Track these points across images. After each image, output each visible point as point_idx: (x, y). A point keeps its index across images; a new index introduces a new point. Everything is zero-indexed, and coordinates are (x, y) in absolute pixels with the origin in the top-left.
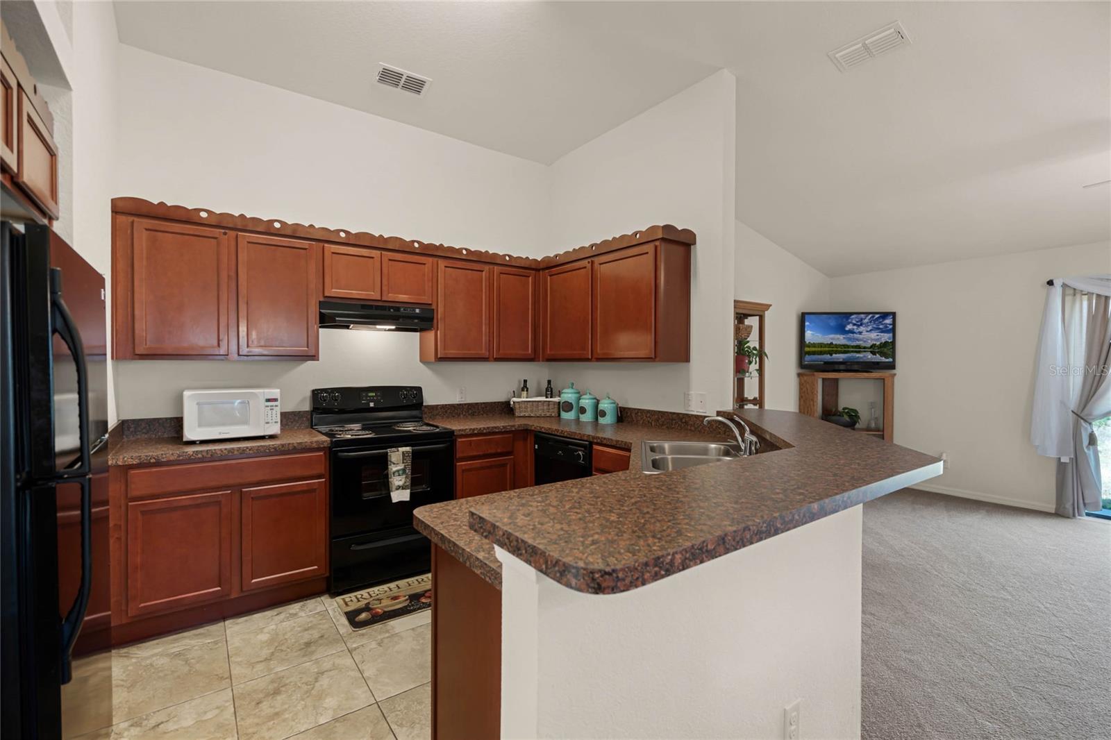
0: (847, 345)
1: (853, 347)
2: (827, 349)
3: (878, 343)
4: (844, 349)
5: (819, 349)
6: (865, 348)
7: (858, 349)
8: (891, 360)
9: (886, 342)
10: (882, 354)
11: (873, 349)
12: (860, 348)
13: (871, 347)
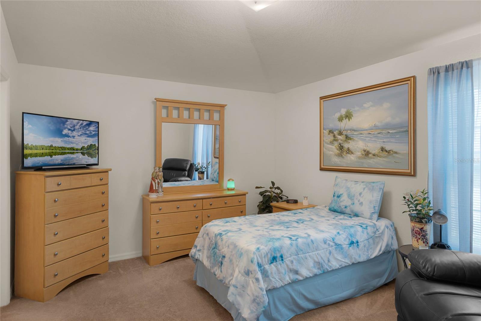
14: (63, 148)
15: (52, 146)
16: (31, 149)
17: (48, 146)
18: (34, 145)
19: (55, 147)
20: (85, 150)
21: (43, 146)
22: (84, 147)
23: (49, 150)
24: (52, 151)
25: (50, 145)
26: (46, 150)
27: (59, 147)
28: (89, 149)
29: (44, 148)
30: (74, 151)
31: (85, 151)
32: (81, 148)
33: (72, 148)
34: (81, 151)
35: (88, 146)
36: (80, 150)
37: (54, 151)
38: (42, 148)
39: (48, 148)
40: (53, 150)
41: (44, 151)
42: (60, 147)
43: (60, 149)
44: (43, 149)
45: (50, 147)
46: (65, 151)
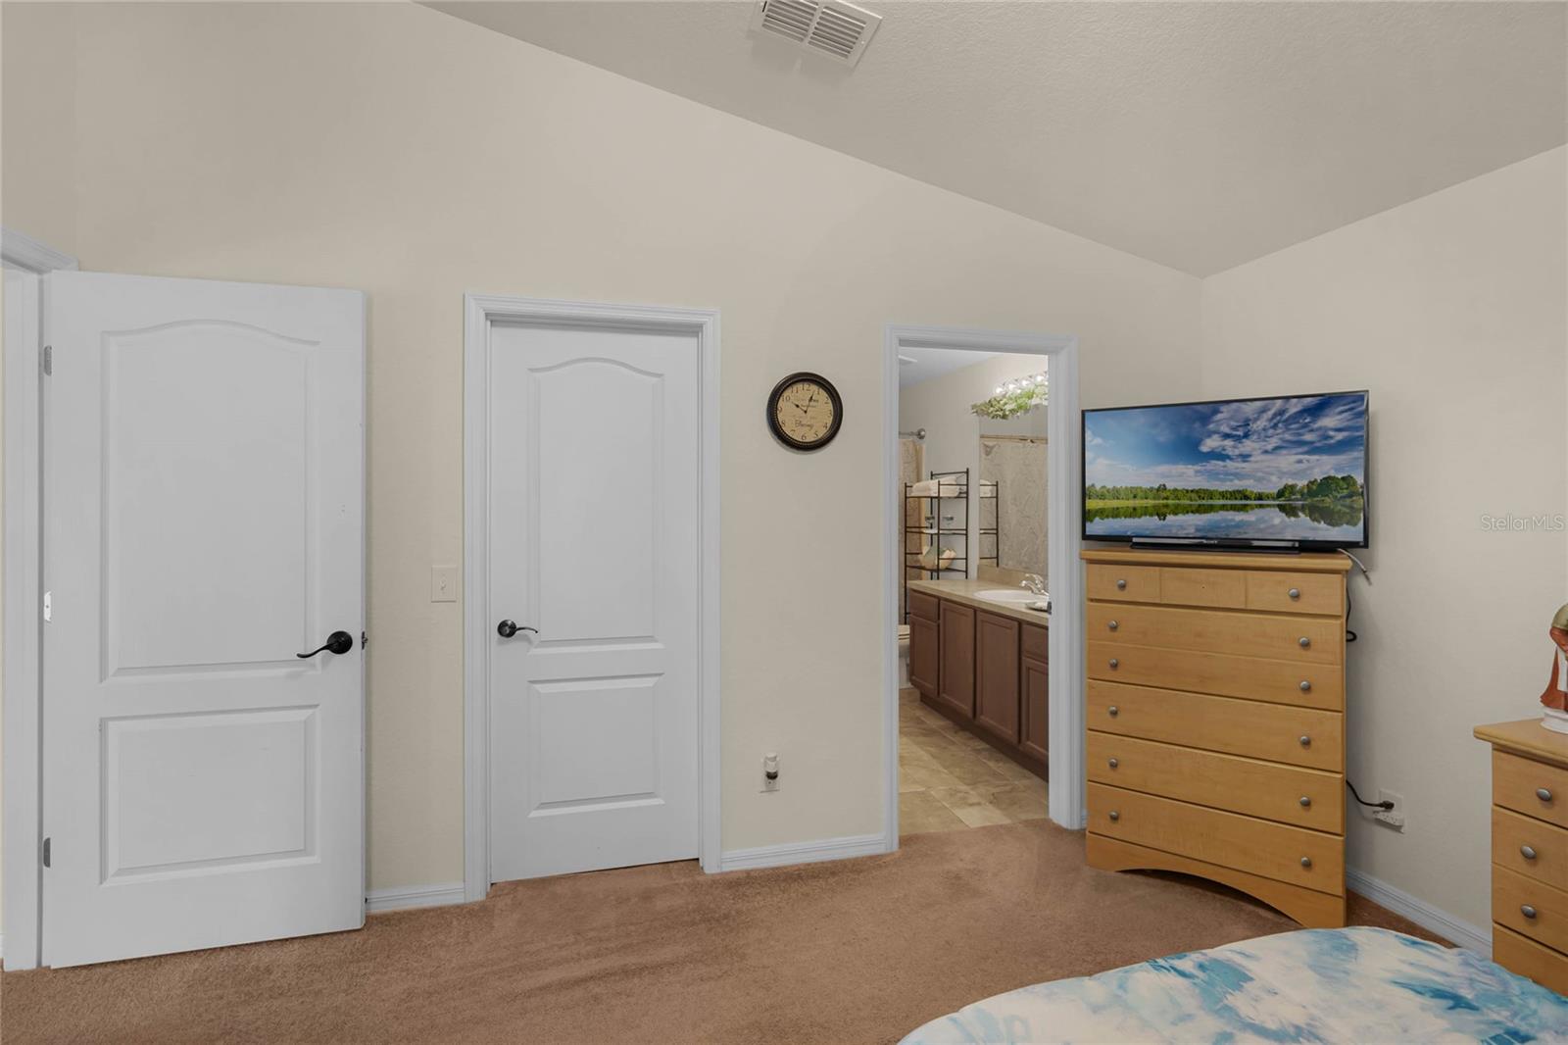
14: (1200, 493)
15: (1163, 488)
16: (1102, 497)
17: (1151, 489)
18: (1110, 486)
19: (1175, 490)
20: (1299, 497)
21: (1137, 488)
22: (1293, 487)
23: (1154, 498)
24: (1165, 502)
25: (1156, 486)
26: (1146, 498)
27: (1187, 491)
28: (1316, 495)
29: (1140, 494)
30: (1248, 502)
31: (1297, 500)
32: (1276, 491)
33: (1239, 492)
34: (1277, 502)
35: (1312, 483)
36: (1274, 499)
37: (1170, 502)
38: (1134, 493)
39: (1151, 495)
40: (1167, 498)
41: (1138, 503)
42: (1192, 491)
43: (1193, 495)
44: (1135, 497)
45: (1158, 490)
46: (1210, 502)
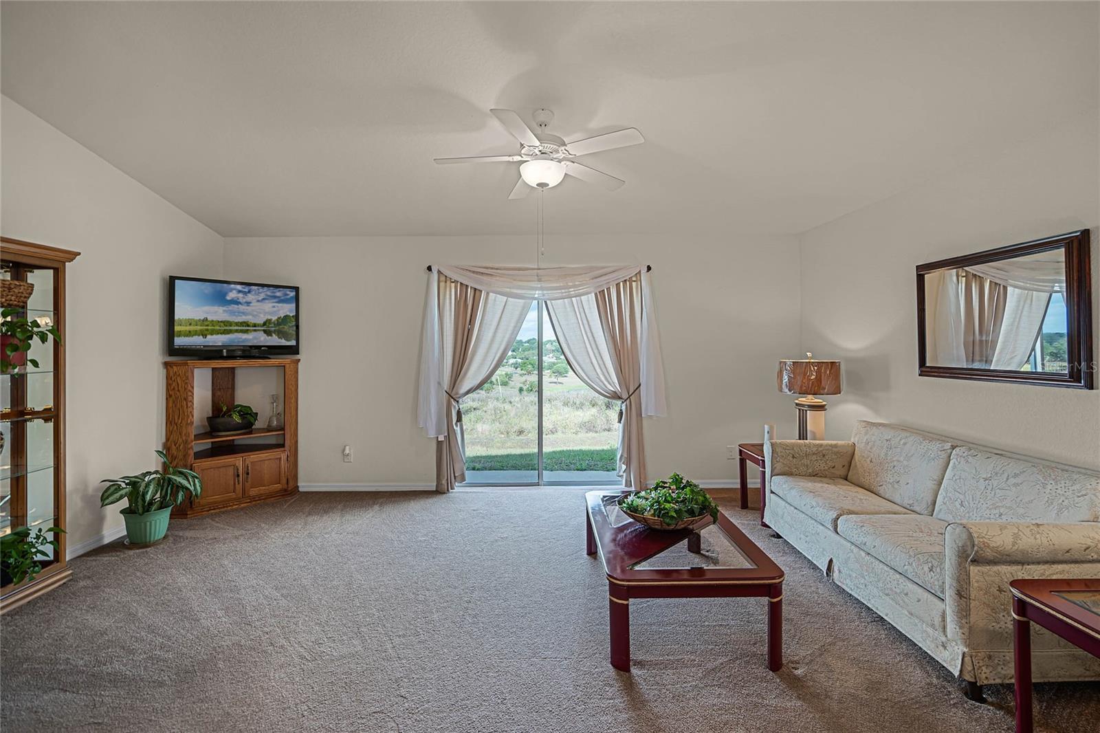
0: (228, 322)
1: (237, 324)
2: (199, 328)
3: (274, 318)
4: (225, 327)
5: (188, 328)
6: (255, 325)
7: (246, 327)
8: (293, 343)
9: (286, 317)
10: (281, 334)
11: (267, 328)
12: (248, 326)
13: (264, 324)
